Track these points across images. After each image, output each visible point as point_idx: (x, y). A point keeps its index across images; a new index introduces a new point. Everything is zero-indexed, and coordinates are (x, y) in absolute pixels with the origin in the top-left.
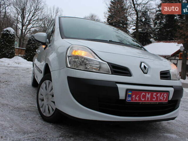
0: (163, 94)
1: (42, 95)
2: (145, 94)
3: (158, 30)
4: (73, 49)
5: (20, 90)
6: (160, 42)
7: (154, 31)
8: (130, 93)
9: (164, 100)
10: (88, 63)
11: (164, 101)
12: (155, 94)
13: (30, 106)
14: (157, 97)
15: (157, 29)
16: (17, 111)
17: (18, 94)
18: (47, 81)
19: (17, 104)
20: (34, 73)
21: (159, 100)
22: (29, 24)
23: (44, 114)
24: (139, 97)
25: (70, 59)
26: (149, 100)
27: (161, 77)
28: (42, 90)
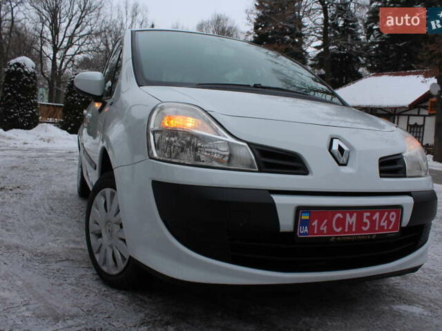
0: (386, 214)
1: (97, 224)
2: (341, 217)
3: (377, 46)
4: (163, 113)
5: (50, 207)
6: (381, 75)
7: (367, 48)
8: (305, 217)
9: (390, 228)
10: (201, 147)
11: (390, 230)
12: (368, 214)
13: (73, 249)
14: (373, 222)
15: (373, 43)
16: (43, 263)
17: (44, 218)
18: (108, 191)
19: (42, 245)
20: (81, 167)
21: (377, 229)
22: (70, 44)
23: (105, 269)
24: (329, 225)
25: (157, 139)
26: (354, 230)
27: (381, 172)
28: (97, 211)
